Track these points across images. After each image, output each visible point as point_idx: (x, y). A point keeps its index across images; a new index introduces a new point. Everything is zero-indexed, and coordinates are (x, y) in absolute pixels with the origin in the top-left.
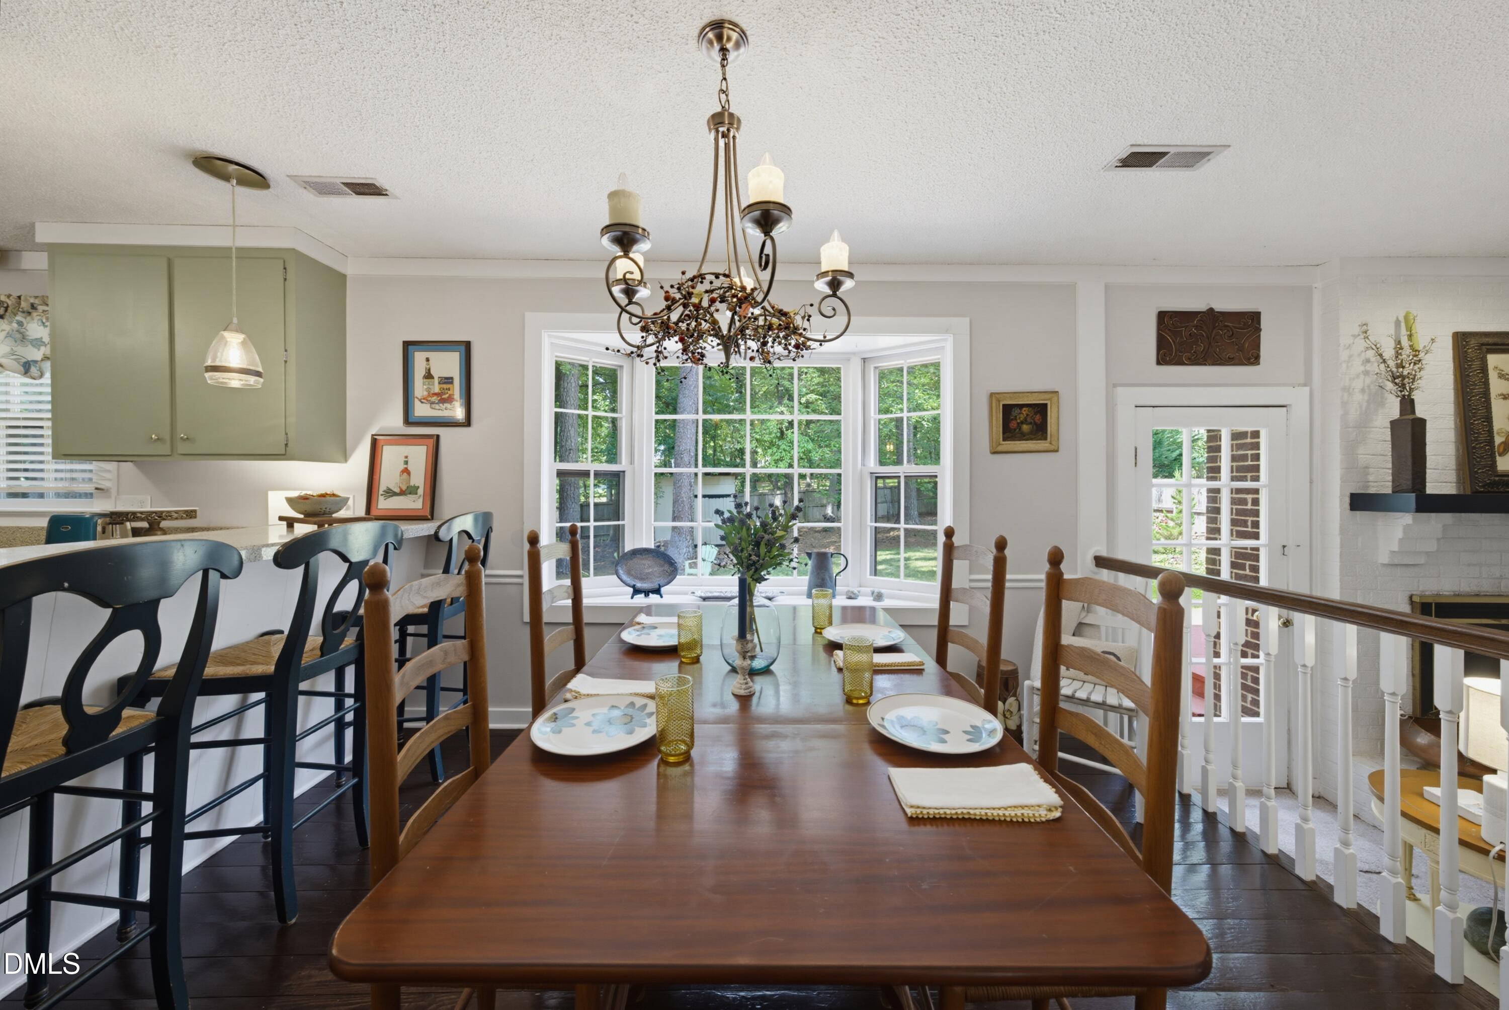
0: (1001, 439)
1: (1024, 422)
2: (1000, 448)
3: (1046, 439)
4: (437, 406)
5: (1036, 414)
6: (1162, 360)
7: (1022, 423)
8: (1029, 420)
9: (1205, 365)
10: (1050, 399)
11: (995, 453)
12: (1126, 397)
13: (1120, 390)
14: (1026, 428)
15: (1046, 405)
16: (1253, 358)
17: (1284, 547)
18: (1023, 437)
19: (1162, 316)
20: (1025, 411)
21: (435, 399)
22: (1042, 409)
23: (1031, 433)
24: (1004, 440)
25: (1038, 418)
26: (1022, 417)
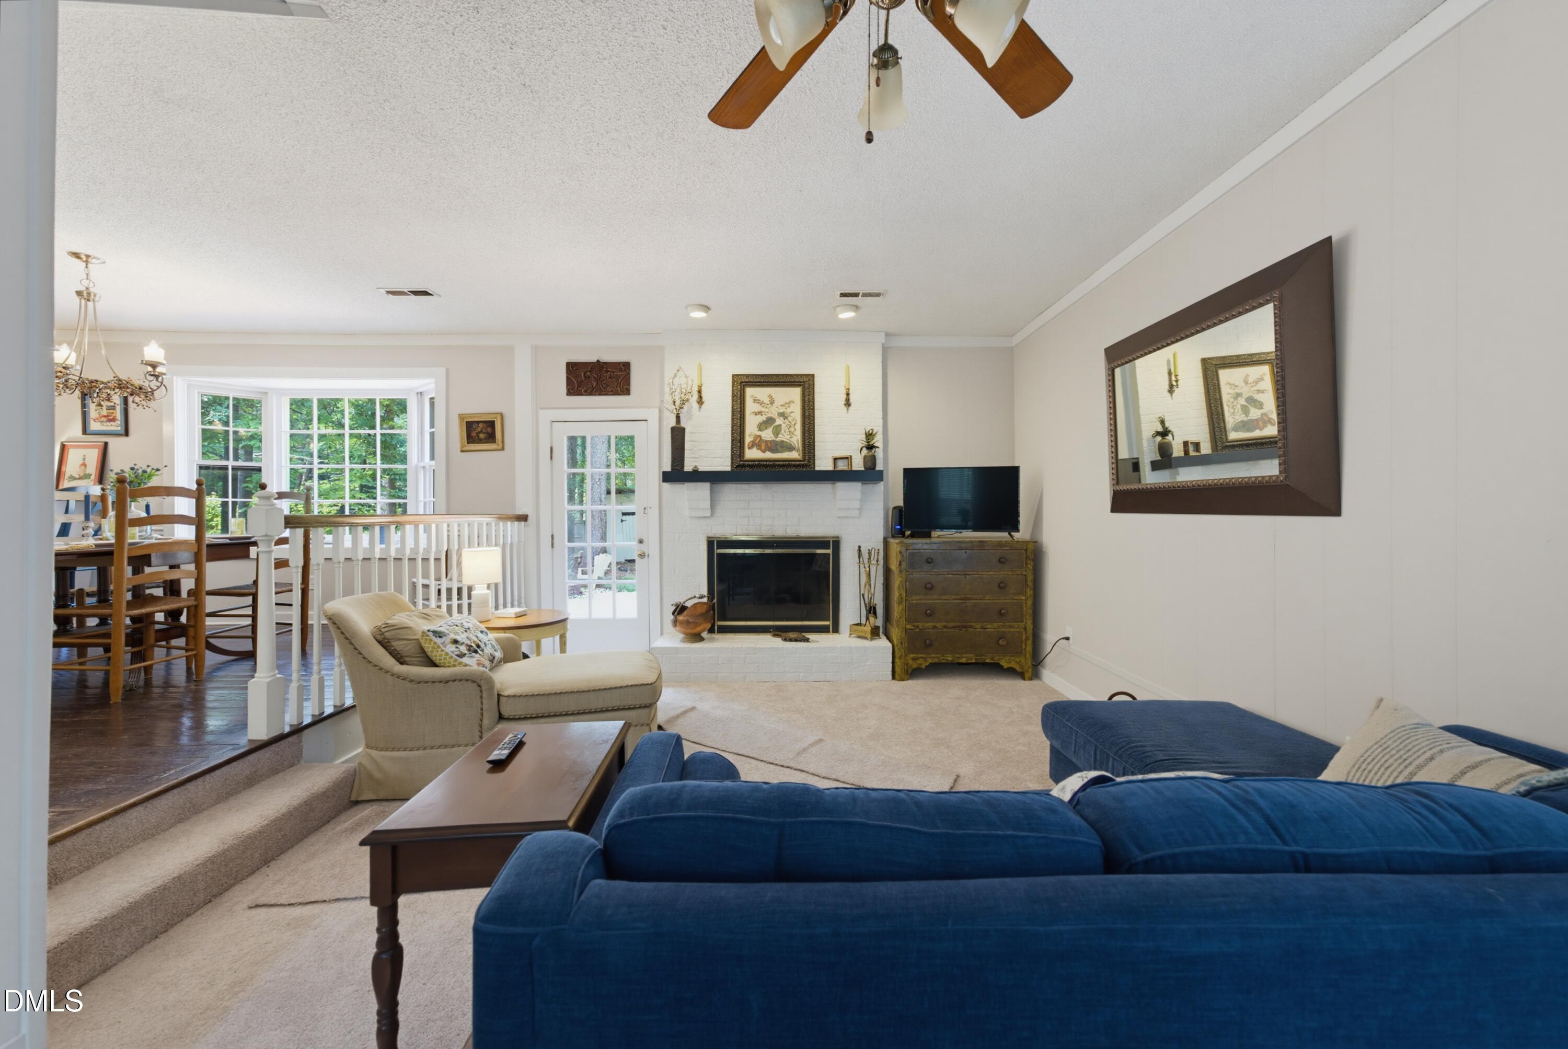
0: (466, 443)
1: (481, 432)
2: (464, 449)
3: (495, 442)
4: (105, 424)
5: (488, 427)
6: (569, 393)
7: (479, 432)
8: (484, 430)
9: (596, 395)
10: (496, 418)
11: (462, 451)
12: (546, 416)
13: (541, 412)
14: (482, 436)
15: (494, 421)
16: (627, 392)
17: (645, 508)
18: (480, 441)
19: (568, 364)
20: (481, 425)
21: (104, 419)
22: (491, 424)
23: (485, 439)
24: (468, 443)
25: (489, 430)
26: (479, 429)
